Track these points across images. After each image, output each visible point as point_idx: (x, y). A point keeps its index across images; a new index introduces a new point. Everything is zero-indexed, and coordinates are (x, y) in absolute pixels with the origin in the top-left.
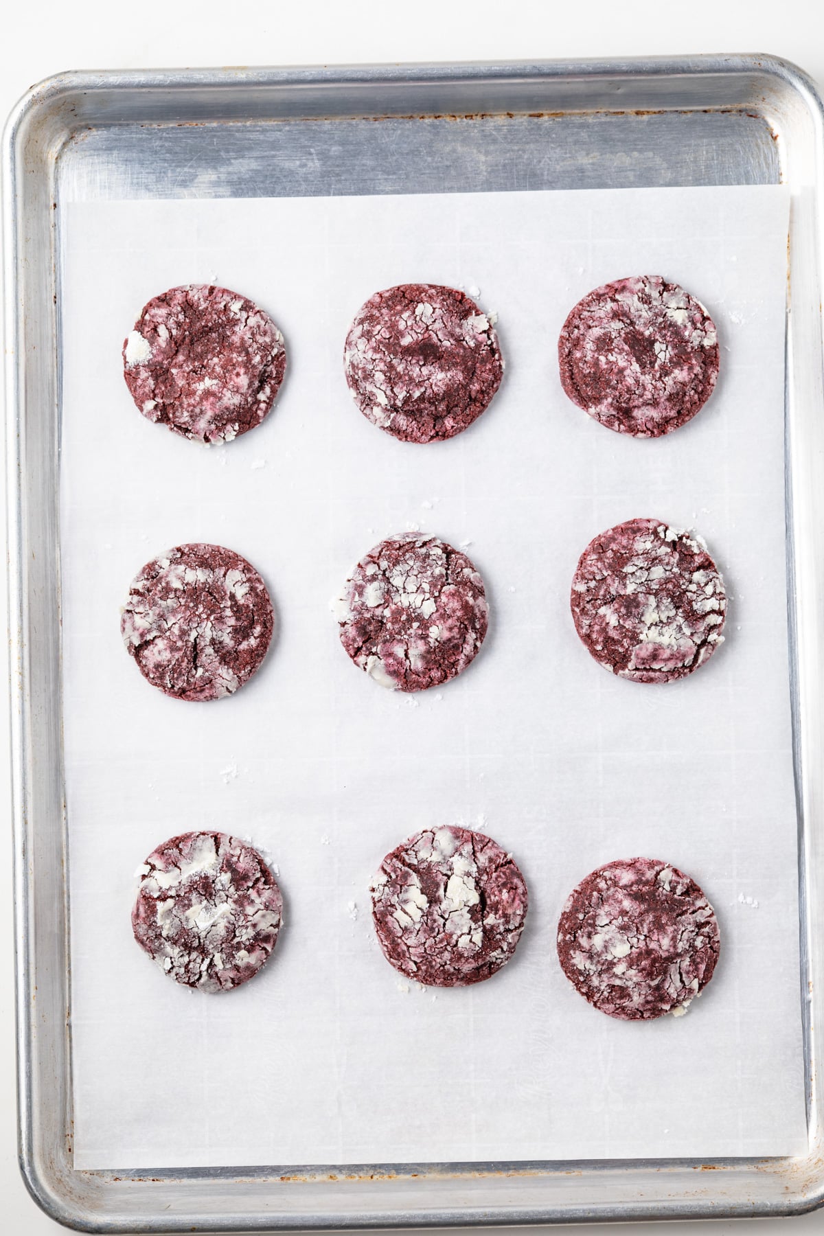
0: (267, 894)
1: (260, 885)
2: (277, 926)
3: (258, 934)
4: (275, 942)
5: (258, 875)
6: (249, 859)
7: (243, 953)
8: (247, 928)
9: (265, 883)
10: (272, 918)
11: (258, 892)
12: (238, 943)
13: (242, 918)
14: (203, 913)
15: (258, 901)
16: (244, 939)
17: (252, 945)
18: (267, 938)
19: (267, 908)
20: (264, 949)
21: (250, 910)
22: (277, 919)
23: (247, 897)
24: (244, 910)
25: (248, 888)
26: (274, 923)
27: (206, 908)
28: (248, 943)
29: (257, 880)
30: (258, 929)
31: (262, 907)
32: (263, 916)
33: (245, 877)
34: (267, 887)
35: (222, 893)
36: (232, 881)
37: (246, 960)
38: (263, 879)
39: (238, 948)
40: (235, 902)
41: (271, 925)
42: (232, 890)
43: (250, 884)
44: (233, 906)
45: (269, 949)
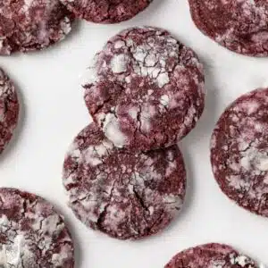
0: (38, 207)
1: (29, 206)
2: (61, 221)
3: (54, 236)
4: (68, 232)
5: (23, 201)
6: (9, 196)
7: (55, 256)
8: (43, 239)
9: (31, 202)
10: (54, 219)
11: (31, 211)
12: (47, 253)
13: (36, 235)
14: (9, 254)
15: (36, 217)
16: (48, 247)
17: (56, 247)
18: (62, 234)
19: (45, 216)
20: (66, 242)
21: (36, 226)
22: (57, 216)
23: (28, 220)
24: (32, 230)
25: (23, 214)
26: (57, 221)
27: (8, 249)
28: (52, 248)
29: (25, 204)
30: (51, 234)
31: (42, 218)
32: (47, 223)
33: (16, 209)
34: (34, 203)
35: (9, 231)
36: (9, 218)
37: (61, 259)
38: (28, 201)
39: (50, 256)
40: (22, 230)
41: (58, 224)
42: (14, 224)
43: (22, 211)
44: (23, 233)
45: (69, 240)
